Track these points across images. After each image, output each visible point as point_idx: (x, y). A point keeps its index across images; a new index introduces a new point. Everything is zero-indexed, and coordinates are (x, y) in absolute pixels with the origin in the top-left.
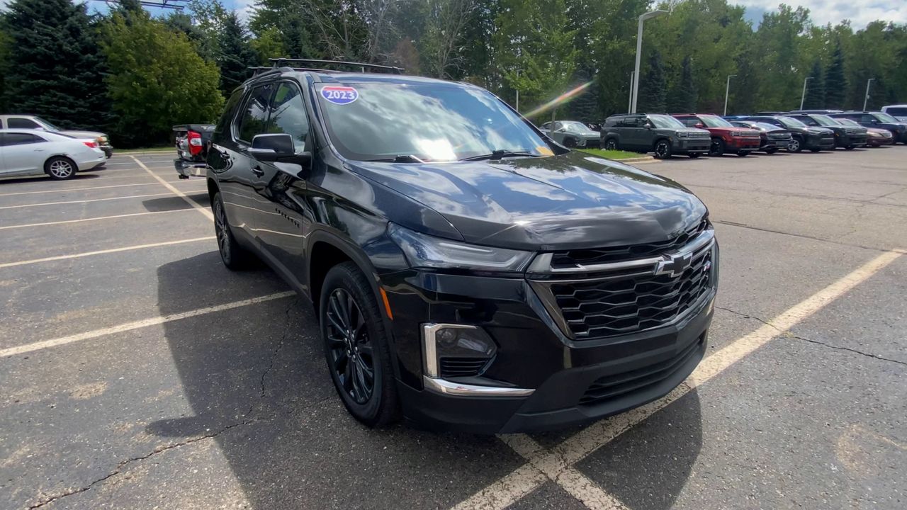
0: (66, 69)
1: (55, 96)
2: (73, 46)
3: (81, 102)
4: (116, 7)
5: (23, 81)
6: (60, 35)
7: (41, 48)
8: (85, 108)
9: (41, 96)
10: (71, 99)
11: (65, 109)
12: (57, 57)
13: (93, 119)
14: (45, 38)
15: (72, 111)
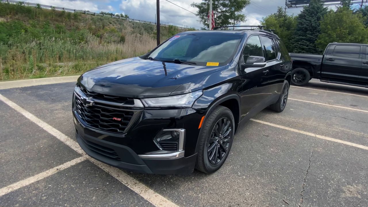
0: (311, 32)
1: (303, 42)
2: (316, 24)
3: (311, 44)
4: (339, 7)
5: (296, 37)
6: (313, 20)
7: (305, 26)
8: (312, 46)
9: (299, 42)
10: (308, 43)
11: (305, 47)
12: (309, 28)
13: (313, 51)
14: (307, 21)
15: (307, 48)
